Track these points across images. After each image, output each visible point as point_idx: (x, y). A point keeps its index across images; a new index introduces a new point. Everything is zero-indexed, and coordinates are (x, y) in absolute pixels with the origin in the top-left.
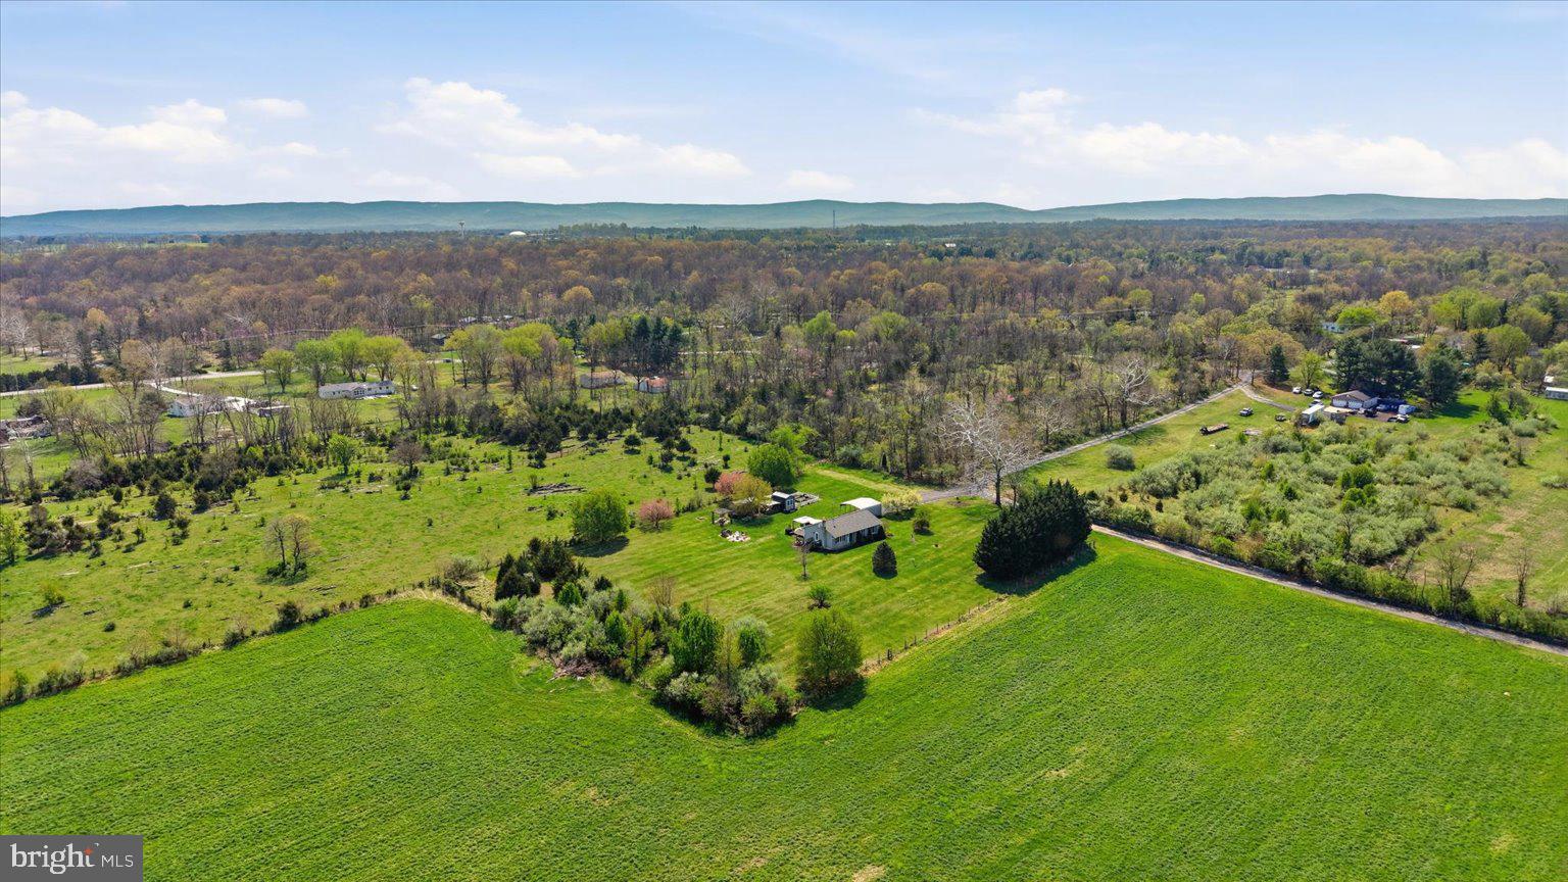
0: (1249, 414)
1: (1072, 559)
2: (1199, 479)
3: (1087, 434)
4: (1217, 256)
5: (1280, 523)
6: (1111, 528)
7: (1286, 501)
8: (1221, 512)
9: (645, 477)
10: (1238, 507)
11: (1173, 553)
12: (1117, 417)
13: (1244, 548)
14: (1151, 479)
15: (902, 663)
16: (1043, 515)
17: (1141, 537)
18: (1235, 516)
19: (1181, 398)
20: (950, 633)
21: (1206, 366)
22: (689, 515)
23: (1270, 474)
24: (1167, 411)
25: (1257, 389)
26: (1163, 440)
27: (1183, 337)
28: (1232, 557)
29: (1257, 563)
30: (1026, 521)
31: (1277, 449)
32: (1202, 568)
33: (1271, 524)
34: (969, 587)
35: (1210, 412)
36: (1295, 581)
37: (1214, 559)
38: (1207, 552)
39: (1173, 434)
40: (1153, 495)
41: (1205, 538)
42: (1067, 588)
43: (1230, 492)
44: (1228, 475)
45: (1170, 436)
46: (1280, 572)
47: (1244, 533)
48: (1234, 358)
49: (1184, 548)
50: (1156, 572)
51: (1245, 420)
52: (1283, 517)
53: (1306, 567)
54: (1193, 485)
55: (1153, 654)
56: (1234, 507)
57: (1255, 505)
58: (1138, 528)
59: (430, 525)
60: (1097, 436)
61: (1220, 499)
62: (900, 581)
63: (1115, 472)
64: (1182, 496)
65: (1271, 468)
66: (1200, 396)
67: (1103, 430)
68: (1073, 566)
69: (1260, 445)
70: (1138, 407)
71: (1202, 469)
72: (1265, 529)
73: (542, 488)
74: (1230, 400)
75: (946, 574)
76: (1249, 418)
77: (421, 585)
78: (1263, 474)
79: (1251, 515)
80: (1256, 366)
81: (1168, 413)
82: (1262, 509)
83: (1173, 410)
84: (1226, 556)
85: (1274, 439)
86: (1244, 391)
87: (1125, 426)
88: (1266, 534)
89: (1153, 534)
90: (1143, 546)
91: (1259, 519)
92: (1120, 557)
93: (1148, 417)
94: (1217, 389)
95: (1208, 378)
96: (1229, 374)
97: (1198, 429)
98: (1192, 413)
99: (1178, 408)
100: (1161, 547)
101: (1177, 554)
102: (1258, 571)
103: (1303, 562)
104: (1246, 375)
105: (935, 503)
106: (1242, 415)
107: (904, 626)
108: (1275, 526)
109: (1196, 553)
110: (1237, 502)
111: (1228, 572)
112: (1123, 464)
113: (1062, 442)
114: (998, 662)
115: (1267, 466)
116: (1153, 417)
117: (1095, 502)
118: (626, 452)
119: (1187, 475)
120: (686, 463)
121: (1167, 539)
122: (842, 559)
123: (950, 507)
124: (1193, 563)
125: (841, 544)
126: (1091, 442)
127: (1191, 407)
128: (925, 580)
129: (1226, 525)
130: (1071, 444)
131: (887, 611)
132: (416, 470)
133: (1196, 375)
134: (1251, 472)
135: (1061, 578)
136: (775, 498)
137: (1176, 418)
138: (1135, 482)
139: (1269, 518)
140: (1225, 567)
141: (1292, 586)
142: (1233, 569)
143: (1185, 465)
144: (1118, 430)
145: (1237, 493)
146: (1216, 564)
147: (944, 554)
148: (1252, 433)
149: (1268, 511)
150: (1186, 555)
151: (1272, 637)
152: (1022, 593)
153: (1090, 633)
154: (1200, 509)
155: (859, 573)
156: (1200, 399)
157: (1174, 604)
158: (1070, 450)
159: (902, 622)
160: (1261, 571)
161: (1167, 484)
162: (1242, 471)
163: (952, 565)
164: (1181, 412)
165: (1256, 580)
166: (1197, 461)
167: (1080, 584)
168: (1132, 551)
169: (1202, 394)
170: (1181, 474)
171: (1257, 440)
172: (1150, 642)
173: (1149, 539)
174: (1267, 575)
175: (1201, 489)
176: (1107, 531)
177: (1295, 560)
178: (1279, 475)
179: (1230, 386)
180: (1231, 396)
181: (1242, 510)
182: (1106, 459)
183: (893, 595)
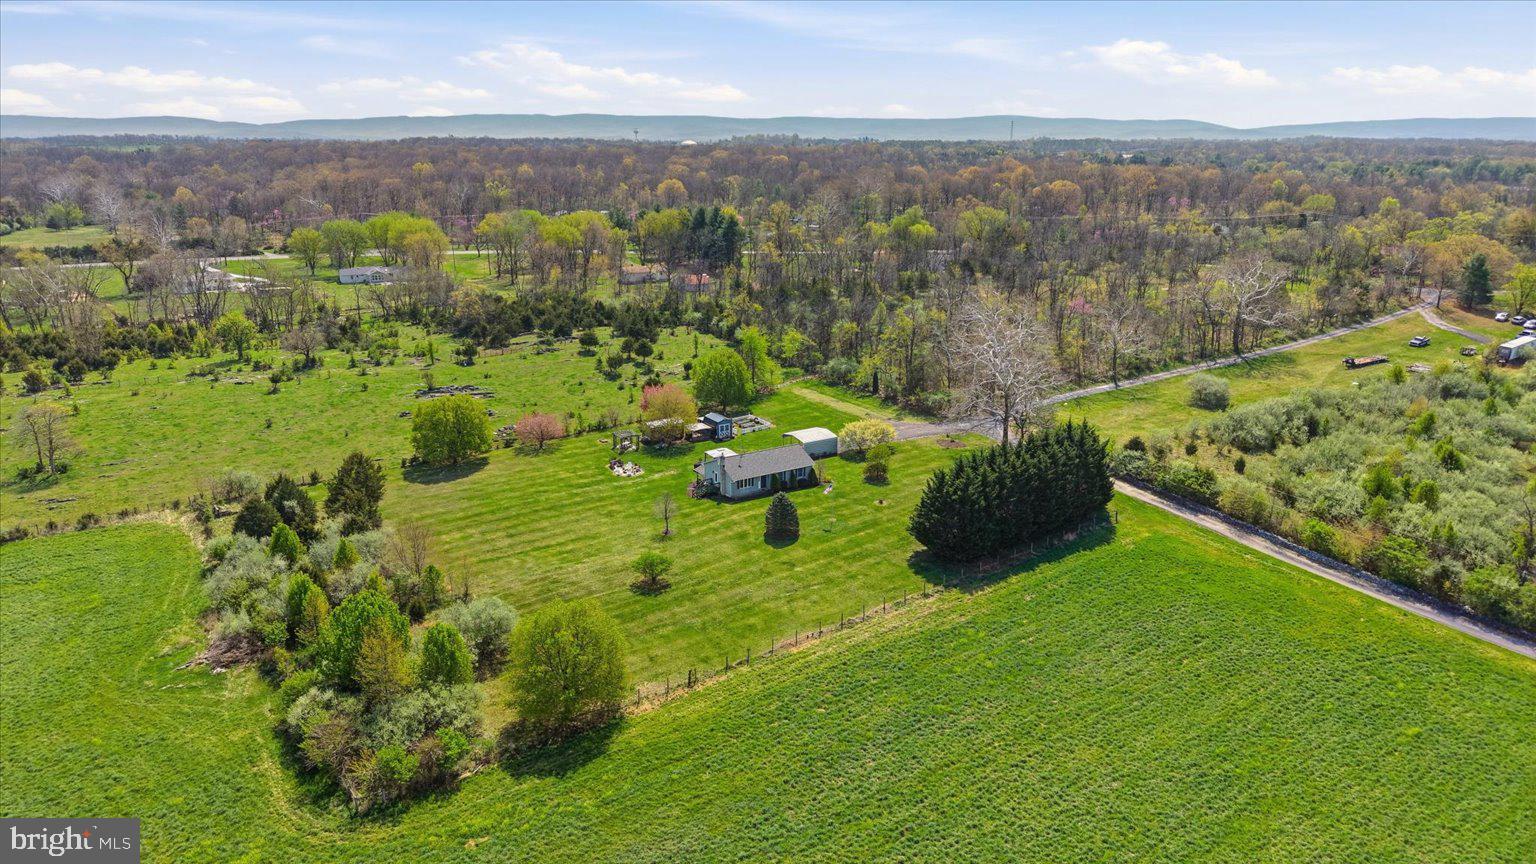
0: (1424, 344)
1: (1071, 537)
2: (1313, 428)
3: (1179, 359)
4: (1441, 170)
5: (1420, 506)
6: (1155, 493)
7: (1443, 472)
8: (1333, 482)
9: (581, 384)
10: (1362, 475)
11: (1237, 539)
12: (1227, 338)
13: (1352, 542)
14: (1240, 423)
15: (704, 696)
16: (1026, 470)
17: (1195, 511)
18: (1351, 491)
19: (1326, 317)
20: (813, 647)
21: (1378, 283)
22: (595, 435)
23: (1428, 428)
24: (1304, 335)
25: (1442, 313)
26: (1289, 374)
27: (1351, 245)
28: (1328, 553)
29: (1372, 568)
30: (992, 477)
31: (1447, 393)
32: (1276, 567)
33: (1407, 505)
34: (892, 570)
35: (1366, 339)
36: (1428, 604)
37: (1301, 553)
38: (1291, 541)
39: (1306, 366)
40: (1238, 448)
41: (1297, 520)
42: (1042, 584)
43: (1354, 452)
44: (1362, 425)
45: (1300, 368)
46: (1408, 586)
47: (1361, 515)
48: (1417, 273)
49: (1257, 533)
50: (1196, 567)
51: (1415, 352)
52: (1429, 497)
53: (1447, 584)
54: (1303, 437)
55: (1129, 718)
56: (1354, 475)
57: (1387, 474)
58: (1194, 496)
59: (269, 426)
60: (1193, 363)
61: (1338, 460)
62: (795, 552)
63: (1195, 412)
64: (1282, 451)
65: (1431, 420)
66: (1358, 318)
67: (1203, 356)
68: (1072, 548)
69: (1423, 386)
70: (1259, 327)
71: (1323, 415)
72: (1395, 513)
73: (439, 390)
74: (1402, 326)
75: (869, 546)
76: (1422, 350)
77: (176, 505)
78: (1417, 425)
79: (1379, 488)
80: (1446, 282)
81: (1303, 338)
82: (1397, 481)
83: (1313, 335)
84: (1321, 551)
85: (1447, 379)
86: (1426, 317)
87: (1237, 351)
88: (1395, 521)
89: (1213, 506)
90: (1191, 524)
91: (1388, 497)
92: (1149, 540)
93: (1275, 342)
94: (1384, 311)
95: (1374, 294)
96: (1405, 292)
97: (1340, 361)
98: (1341, 340)
99: (1322, 332)
100: (1220, 527)
101: (1245, 542)
102: (1368, 579)
103: (1445, 574)
104: (1430, 296)
105: (921, 441)
106: (1413, 345)
107: (751, 627)
108: (1413, 509)
109: (1275, 542)
110: (1361, 467)
111: (1317, 577)
112: (1213, 402)
113: (1138, 368)
114: (857, 709)
115: (1424, 415)
116: (1282, 342)
117: (1137, 454)
118: (580, 353)
119: (1297, 422)
120: (640, 370)
121: (1235, 518)
122: (733, 512)
123: (937, 446)
124: (1265, 557)
125: (745, 490)
126: (1183, 370)
127: (1341, 332)
128: (835, 552)
129: (1333, 500)
130: (1151, 370)
131: (744, 599)
132: (313, 361)
133: (1357, 290)
134: (1399, 423)
135: (1044, 566)
136: (708, 421)
137: (1315, 345)
138: (1216, 428)
139: (1407, 496)
140: (1315, 569)
141: (1422, 611)
142: (1330, 575)
143: (1299, 408)
144: (1225, 355)
145: (1365, 453)
146: (1303, 563)
147: (883, 516)
148: (1421, 369)
149: (1407, 485)
150: (1258, 544)
151: (1357, 708)
152: (967, 586)
153: (1041, 668)
154: (1300, 473)
155: (743, 536)
156: (1360, 323)
157: (1204, 626)
158: (1149, 378)
159: (752, 620)
160: (1374, 581)
161: (1263, 433)
162: (1383, 421)
163: (886, 532)
164: (1326, 339)
165: (1362, 596)
166: (1319, 404)
167: (1064, 580)
168: (1172, 530)
169: (1362, 314)
170: (1290, 419)
171: (1422, 379)
172: (1137, 694)
173: (1205, 514)
174: (1383, 588)
175: (1313, 443)
176: (1147, 497)
177: (1431, 569)
178: (1442, 430)
179: (1405, 308)
180: (1404, 321)
181: (1365, 481)
182: (1189, 394)
183: (769, 574)
